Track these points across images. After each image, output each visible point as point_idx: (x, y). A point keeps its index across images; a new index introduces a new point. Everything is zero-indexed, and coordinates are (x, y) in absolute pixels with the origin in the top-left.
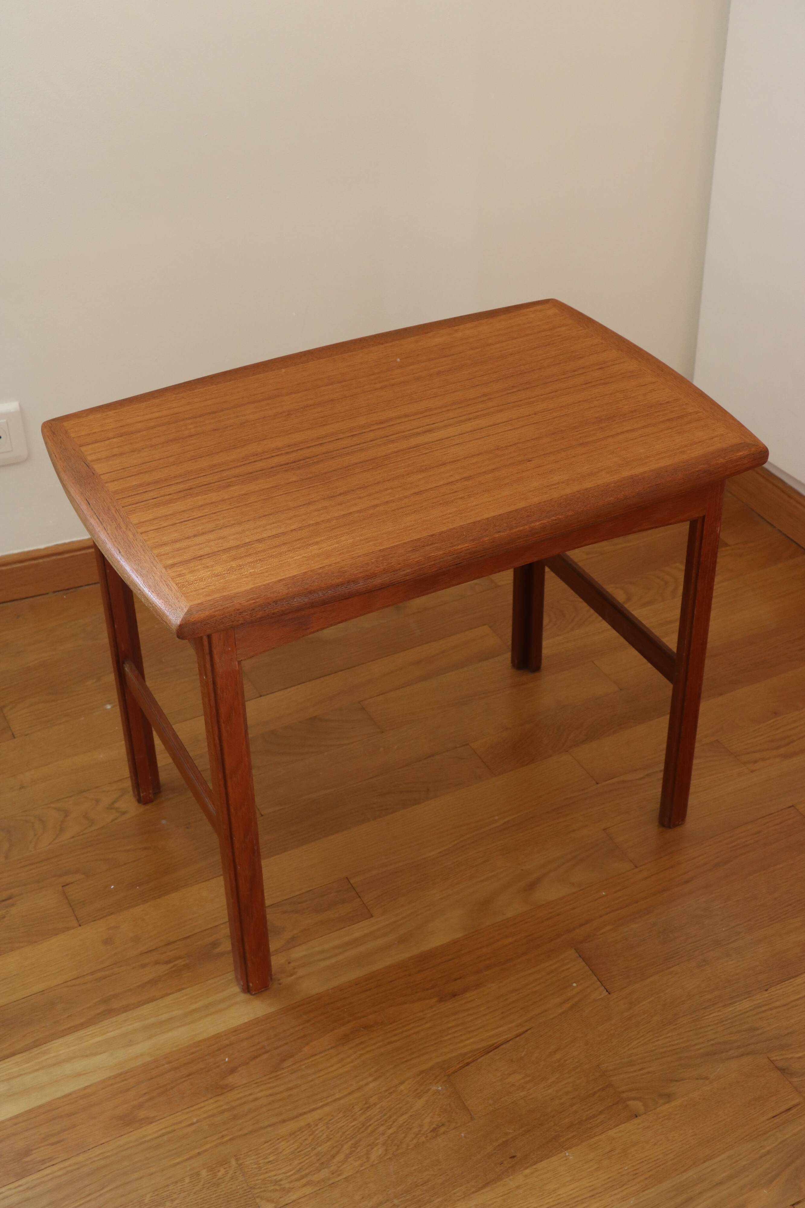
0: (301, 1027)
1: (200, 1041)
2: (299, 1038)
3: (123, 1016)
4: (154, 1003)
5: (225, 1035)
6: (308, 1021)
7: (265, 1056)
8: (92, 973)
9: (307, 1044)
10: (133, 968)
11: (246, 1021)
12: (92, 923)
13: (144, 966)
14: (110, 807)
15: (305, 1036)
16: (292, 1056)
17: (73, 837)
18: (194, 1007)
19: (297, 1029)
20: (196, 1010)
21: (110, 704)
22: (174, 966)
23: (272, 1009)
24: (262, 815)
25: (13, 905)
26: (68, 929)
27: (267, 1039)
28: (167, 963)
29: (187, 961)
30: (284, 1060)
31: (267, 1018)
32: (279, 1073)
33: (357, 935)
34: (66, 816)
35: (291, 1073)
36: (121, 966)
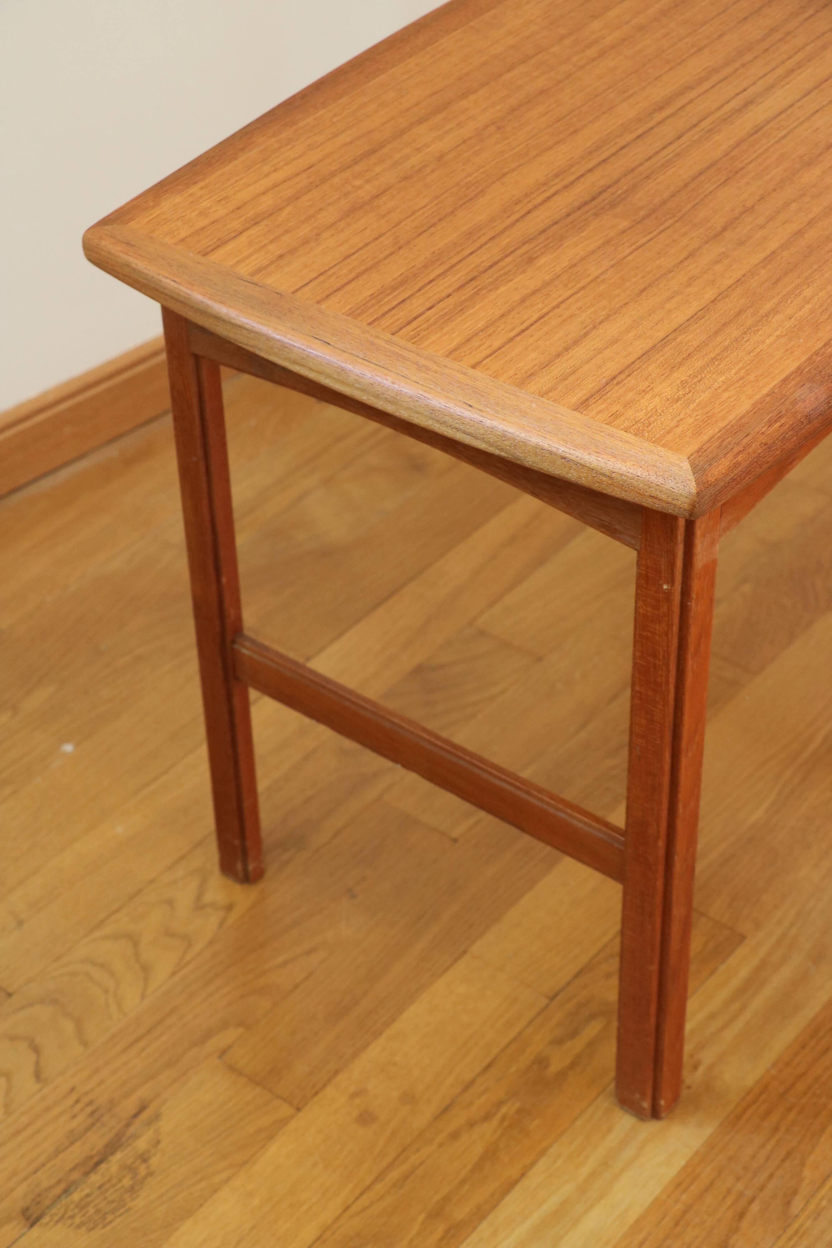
0: (773, 1142)
1: (638, 1221)
2: (783, 1161)
3: (484, 1228)
4: (518, 1188)
5: (669, 1197)
6: (776, 1129)
7: (755, 1208)
8: (379, 1178)
9: (803, 1164)
10: (441, 1145)
11: (683, 1163)
12: (316, 1099)
13: (455, 1136)
14: (199, 906)
15: (789, 1154)
16: (795, 1192)
17: (174, 974)
18: (585, 1171)
19: (769, 1147)
20: (593, 1175)
21: (68, 741)
22: (503, 1119)
23: (708, 1131)
24: (455, 840)
25: (157, 1117)
26: (283, 1122)
27: (738, 1179)
28: (487, 1117)
29: (518, 1105)
30: (788, 1203)
31: (710, 1145)
32: (796, 1226)
33: (744, 972)
34: (136, 944)
35: (815, 1219)
36: (418, 1150)
